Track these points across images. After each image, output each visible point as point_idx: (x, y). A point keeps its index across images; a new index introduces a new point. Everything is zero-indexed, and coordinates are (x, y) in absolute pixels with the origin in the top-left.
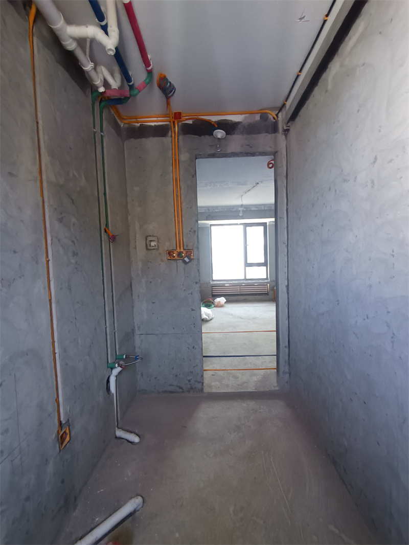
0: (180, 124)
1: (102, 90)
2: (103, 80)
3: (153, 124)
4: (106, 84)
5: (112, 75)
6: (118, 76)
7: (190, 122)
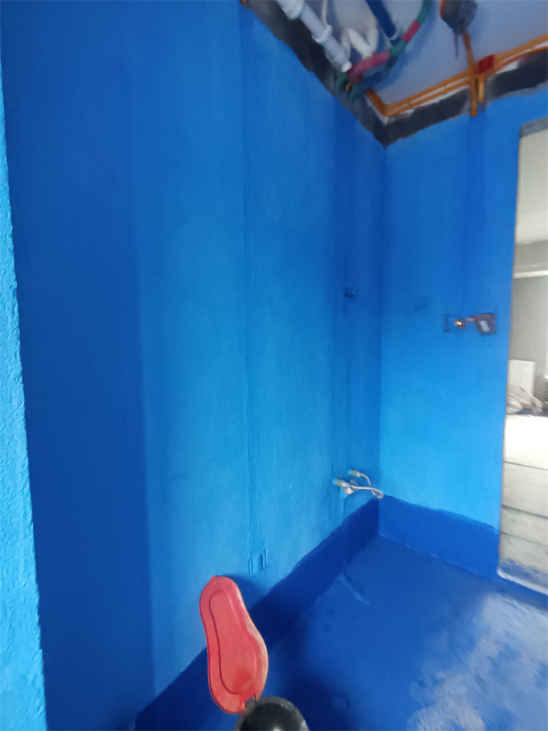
0: (490, 79)
1: (347, 67)
2: (349, 50)
3: (436, 100)
4: (354, 56)
5: (364, 37)
6: (373, 34)
7: (513, 66)
